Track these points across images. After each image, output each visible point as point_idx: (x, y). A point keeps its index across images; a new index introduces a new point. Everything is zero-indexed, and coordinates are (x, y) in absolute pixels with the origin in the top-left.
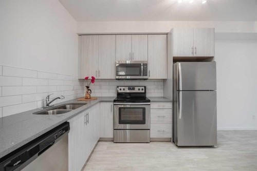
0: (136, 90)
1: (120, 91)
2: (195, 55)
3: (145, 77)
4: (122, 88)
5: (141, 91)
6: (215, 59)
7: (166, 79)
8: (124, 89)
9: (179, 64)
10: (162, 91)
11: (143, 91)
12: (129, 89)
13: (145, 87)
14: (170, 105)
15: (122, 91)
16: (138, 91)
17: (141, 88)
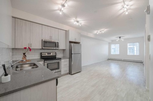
0: (52, 54)
1: (42, 55)
2: (75, 41)
3: (57, 48)
4: (44, 54)
5: (54, 55)
6: (81, 43)
7: (65, 49)
8: (45, 54)
9: (72, 44)
10: (63, 54)
11: (55, 55)
12: (48, 54)
13: (56, 53)
14: (68, 60)
15: (44, 55)
16: (53, 55)
17: (54, 53)
